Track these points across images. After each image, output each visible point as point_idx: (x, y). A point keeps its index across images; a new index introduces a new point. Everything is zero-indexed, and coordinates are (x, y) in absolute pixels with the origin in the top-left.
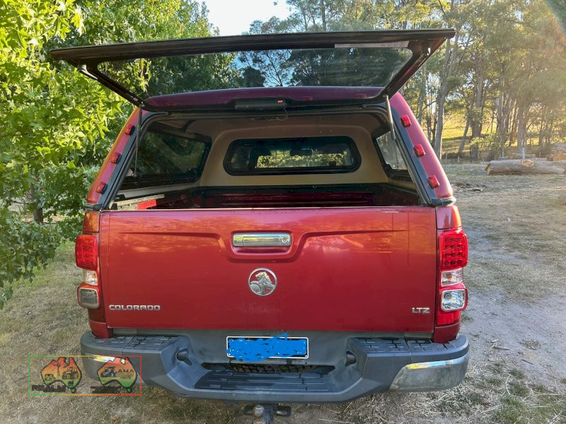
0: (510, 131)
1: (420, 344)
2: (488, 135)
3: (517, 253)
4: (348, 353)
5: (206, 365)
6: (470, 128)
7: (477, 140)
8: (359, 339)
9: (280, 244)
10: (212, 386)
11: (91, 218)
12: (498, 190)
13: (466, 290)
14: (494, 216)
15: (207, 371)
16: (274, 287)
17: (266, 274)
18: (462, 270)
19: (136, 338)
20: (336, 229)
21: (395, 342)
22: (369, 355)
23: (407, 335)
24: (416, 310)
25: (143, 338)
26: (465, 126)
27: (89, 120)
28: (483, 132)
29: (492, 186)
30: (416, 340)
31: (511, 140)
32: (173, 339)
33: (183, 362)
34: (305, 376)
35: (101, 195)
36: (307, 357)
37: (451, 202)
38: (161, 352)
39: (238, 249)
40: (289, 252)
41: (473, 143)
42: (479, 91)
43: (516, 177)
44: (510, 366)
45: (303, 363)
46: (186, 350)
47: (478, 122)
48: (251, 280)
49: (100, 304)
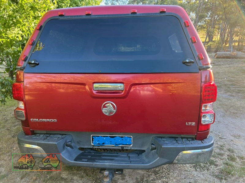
0: (225, 39)
1: (189, 140)
2: (216, 41)
3: (229, 93)
4: (152, 144)
5: (81, 149)
6: (208, 38)
7: (210, 43)
8: (158, 137)
9: (118, 89)
10: (83, 160)
11: (20, 74)
12: (220, 65)
13: (214, 114)
14: (219, 77)
15: (81, 152)
16: (115, 111)
17: (111, 105)
18: (213, 104)
19: (45, 135)
20: (147, 82)
21: (176, 139)
22: (163, 146)
23: (182, 136)
24: (188, 124)
25: (48, 135)
26: (206, 36)
27: (25, 25)
28: (214, 40)
29: (217, 64)
30: (187, 138)
31: (226, 43)
32: (64, 136)
33: (69, 148)
34: (130, 155)
35: (24, 62)
36: (131, 146)
37: (210, 68)
38: (57, 143)
39: (96, 91)
40: (123, 93)
41: (209, 44)
42: (213, 21)
43: (228, 59)
44: (227, 147)
45: (129, 148)
46: (70, 141)
47: (212, 35)
48: (103, 108)
49: (26, 118)
